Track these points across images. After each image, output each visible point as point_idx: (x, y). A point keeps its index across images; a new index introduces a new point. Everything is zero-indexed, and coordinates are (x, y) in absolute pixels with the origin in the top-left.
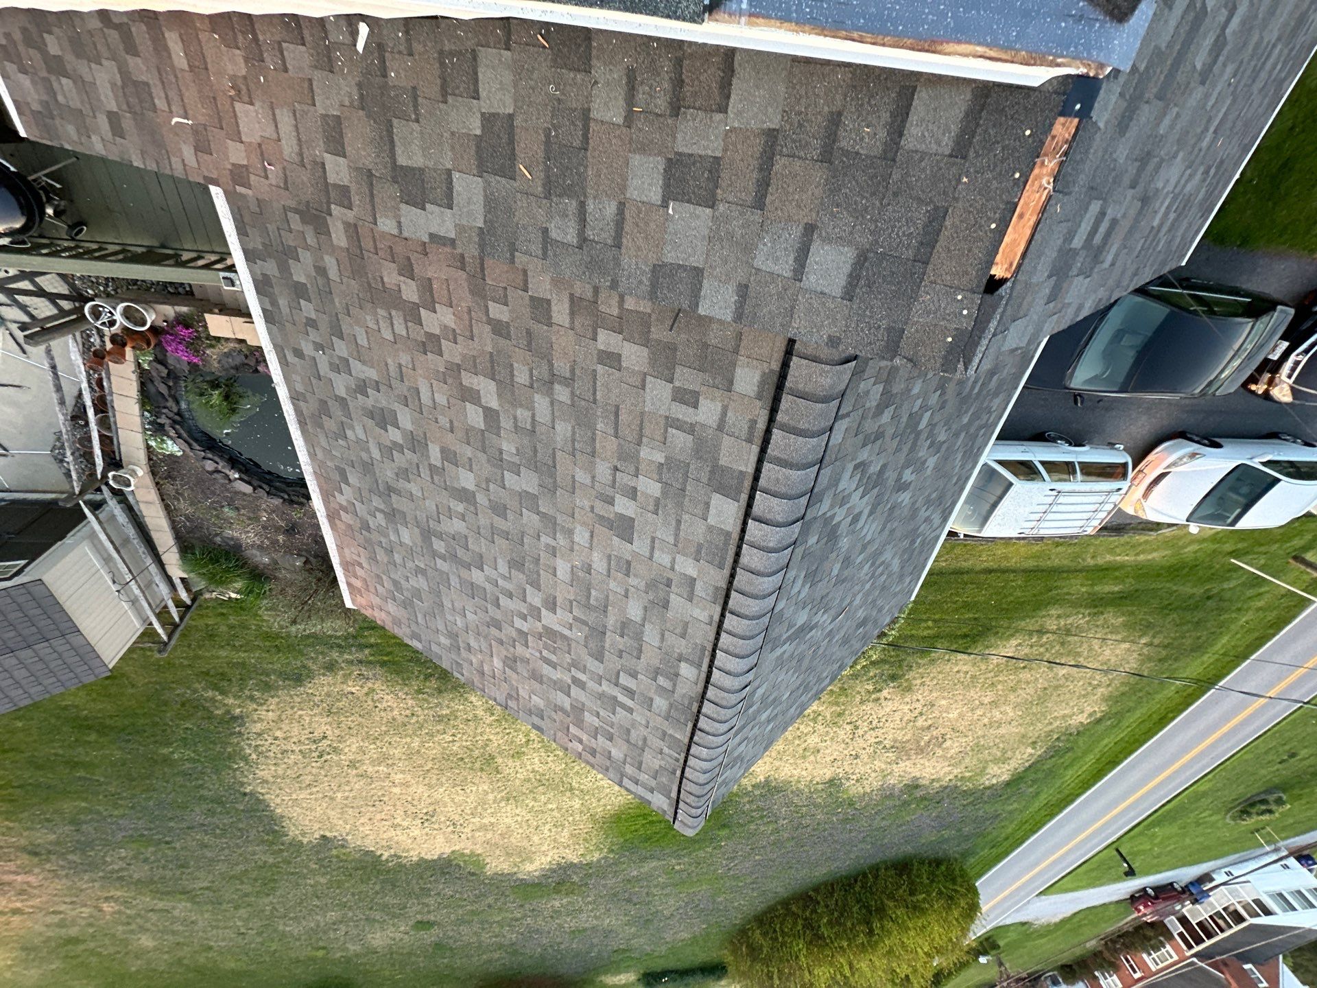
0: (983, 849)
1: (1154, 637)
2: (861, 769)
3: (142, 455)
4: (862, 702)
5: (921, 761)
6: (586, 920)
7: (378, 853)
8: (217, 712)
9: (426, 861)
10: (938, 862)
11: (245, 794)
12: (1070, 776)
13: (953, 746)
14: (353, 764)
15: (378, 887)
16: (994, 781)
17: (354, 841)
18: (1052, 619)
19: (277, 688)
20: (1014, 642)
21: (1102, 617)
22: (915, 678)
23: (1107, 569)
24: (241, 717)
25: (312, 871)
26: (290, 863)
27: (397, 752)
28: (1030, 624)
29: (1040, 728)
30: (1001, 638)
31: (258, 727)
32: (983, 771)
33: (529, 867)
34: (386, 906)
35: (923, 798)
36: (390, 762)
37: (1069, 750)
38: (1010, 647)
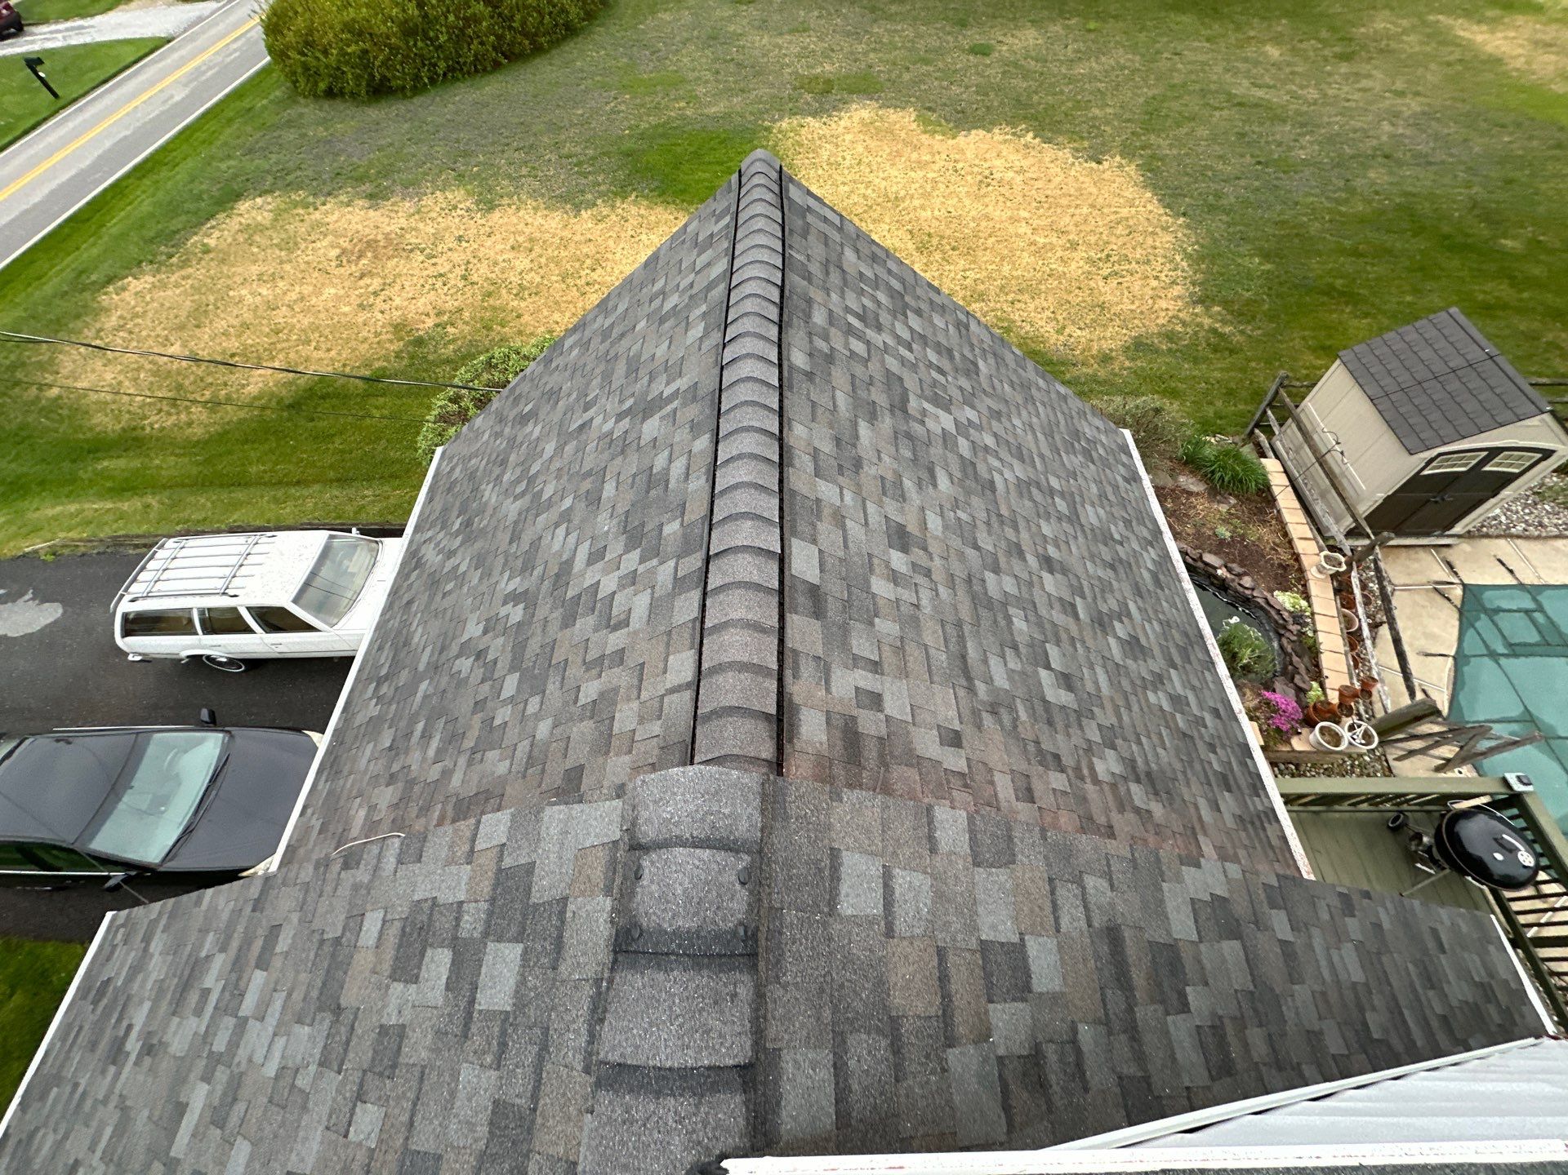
0: (265, 107)
1: (38, 398)
2: (453, 222)
3: (1314, 589)
4: (460, 310)
5: (369, 233)
6: (791, 45)
7: (1038, 140)
8: (1217, 309)
9: (983, 128)
10: (330, 94)
11: (1184, 215)
12: (143, 203)
13: (326, 249)
14: (1074, 246)
15: (1036, 98)
16: (259, 200)
17: (1066, 154)
18: (199, 421)
19: (1159, 334)
20: (252, 390)
21: (123, 424)
22: (391, 341)
23: (124, 490)
24: (1195, 303)
25: (1108, 123)
26: (1133, 133)
27: (1026, 258)
28: (231, 414)
29: (198, 272)
30: (272, 394)
31: (1177, 290)
32: (278, 214)
33: (865, 114)
34: (1025, 78)
35: (361, 180)
36: (1033, 248)
37: (151, 241)
38: (257, 382)
